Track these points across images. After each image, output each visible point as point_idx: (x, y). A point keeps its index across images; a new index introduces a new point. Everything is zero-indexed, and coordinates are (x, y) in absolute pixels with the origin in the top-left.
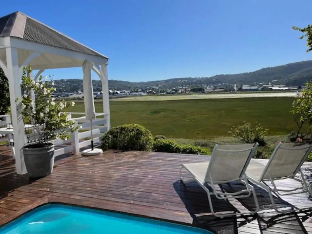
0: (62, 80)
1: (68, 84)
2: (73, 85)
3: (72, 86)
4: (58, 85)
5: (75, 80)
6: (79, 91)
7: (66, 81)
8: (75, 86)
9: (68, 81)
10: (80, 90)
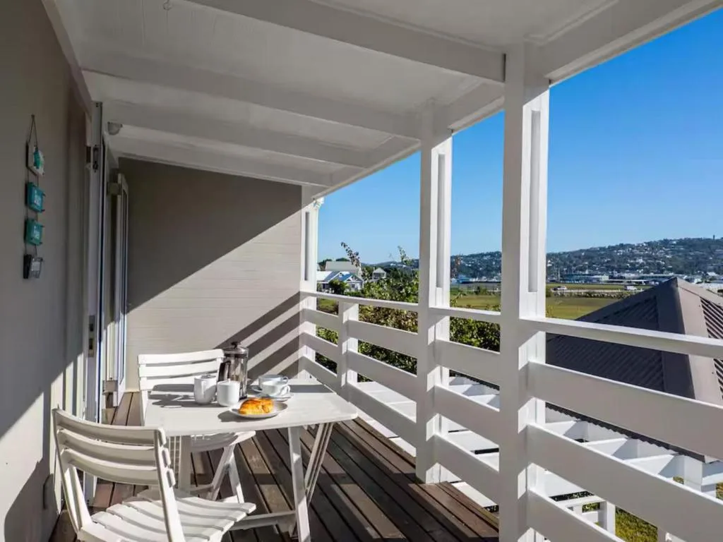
0: (666, 243)
1: (679, 251)
2: (692, 254)
3: (691, 256)
4: (654, 254)
5: (699, 240)
6: (710, 271)
7: (675, 242)
8: (697, 257)
9: (681, 242)
10: (712, 267)
